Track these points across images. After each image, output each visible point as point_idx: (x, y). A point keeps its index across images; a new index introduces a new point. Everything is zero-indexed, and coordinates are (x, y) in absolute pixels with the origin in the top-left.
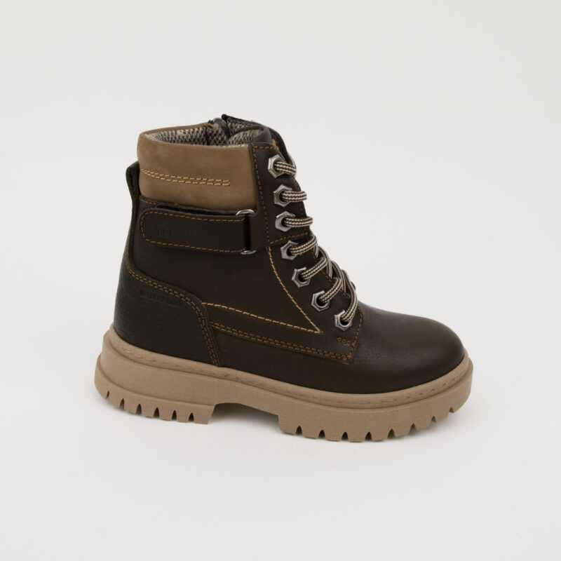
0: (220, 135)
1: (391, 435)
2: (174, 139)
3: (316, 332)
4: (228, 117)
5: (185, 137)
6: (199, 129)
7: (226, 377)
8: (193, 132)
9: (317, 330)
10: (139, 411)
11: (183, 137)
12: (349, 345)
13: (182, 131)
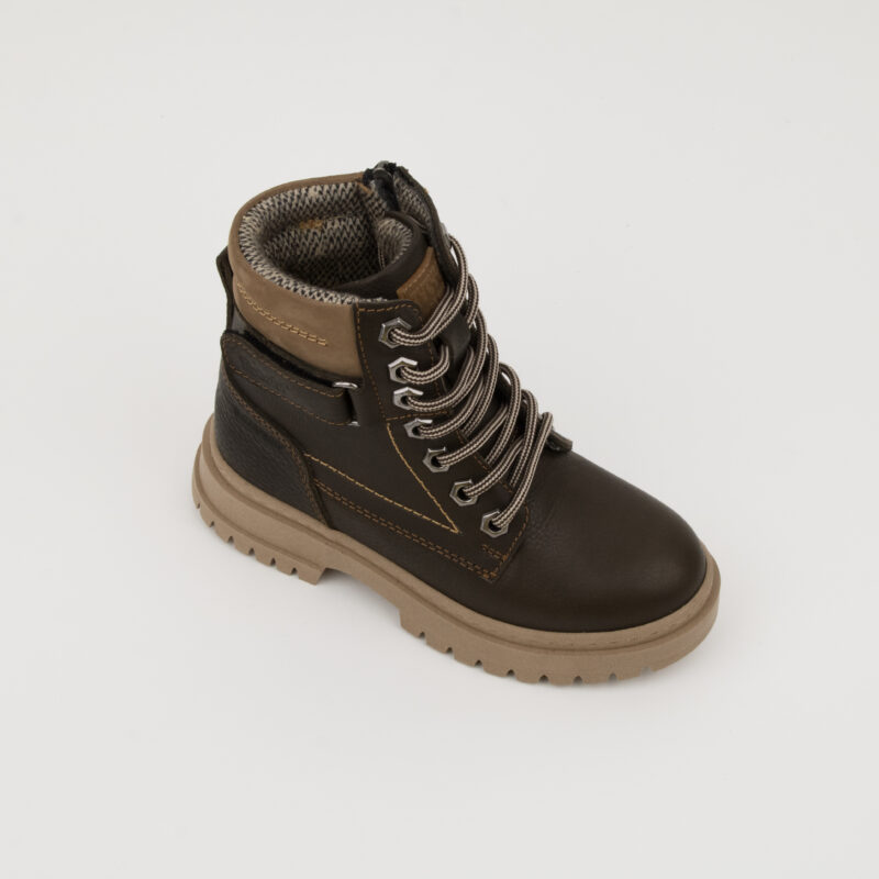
0: (377, 200)
3: (452, 530)
5: (321, 200)
6: (346, 185)
8: (335, 191)
10: (251, 553)
11: (317, 200)
12: (498, 557)
13: (319, 188)
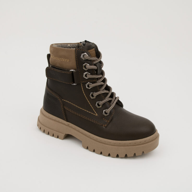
1: (117, 156)
2: (66, 47)
3: (96, 115)
4: (87, 41)
6: (76, 44)
7: (68, 125)
8: (74, 45)
9: (96, 114)
10: (48, 134)
11: (70, 47)
12: (107, 121)
13: (70, 44)
